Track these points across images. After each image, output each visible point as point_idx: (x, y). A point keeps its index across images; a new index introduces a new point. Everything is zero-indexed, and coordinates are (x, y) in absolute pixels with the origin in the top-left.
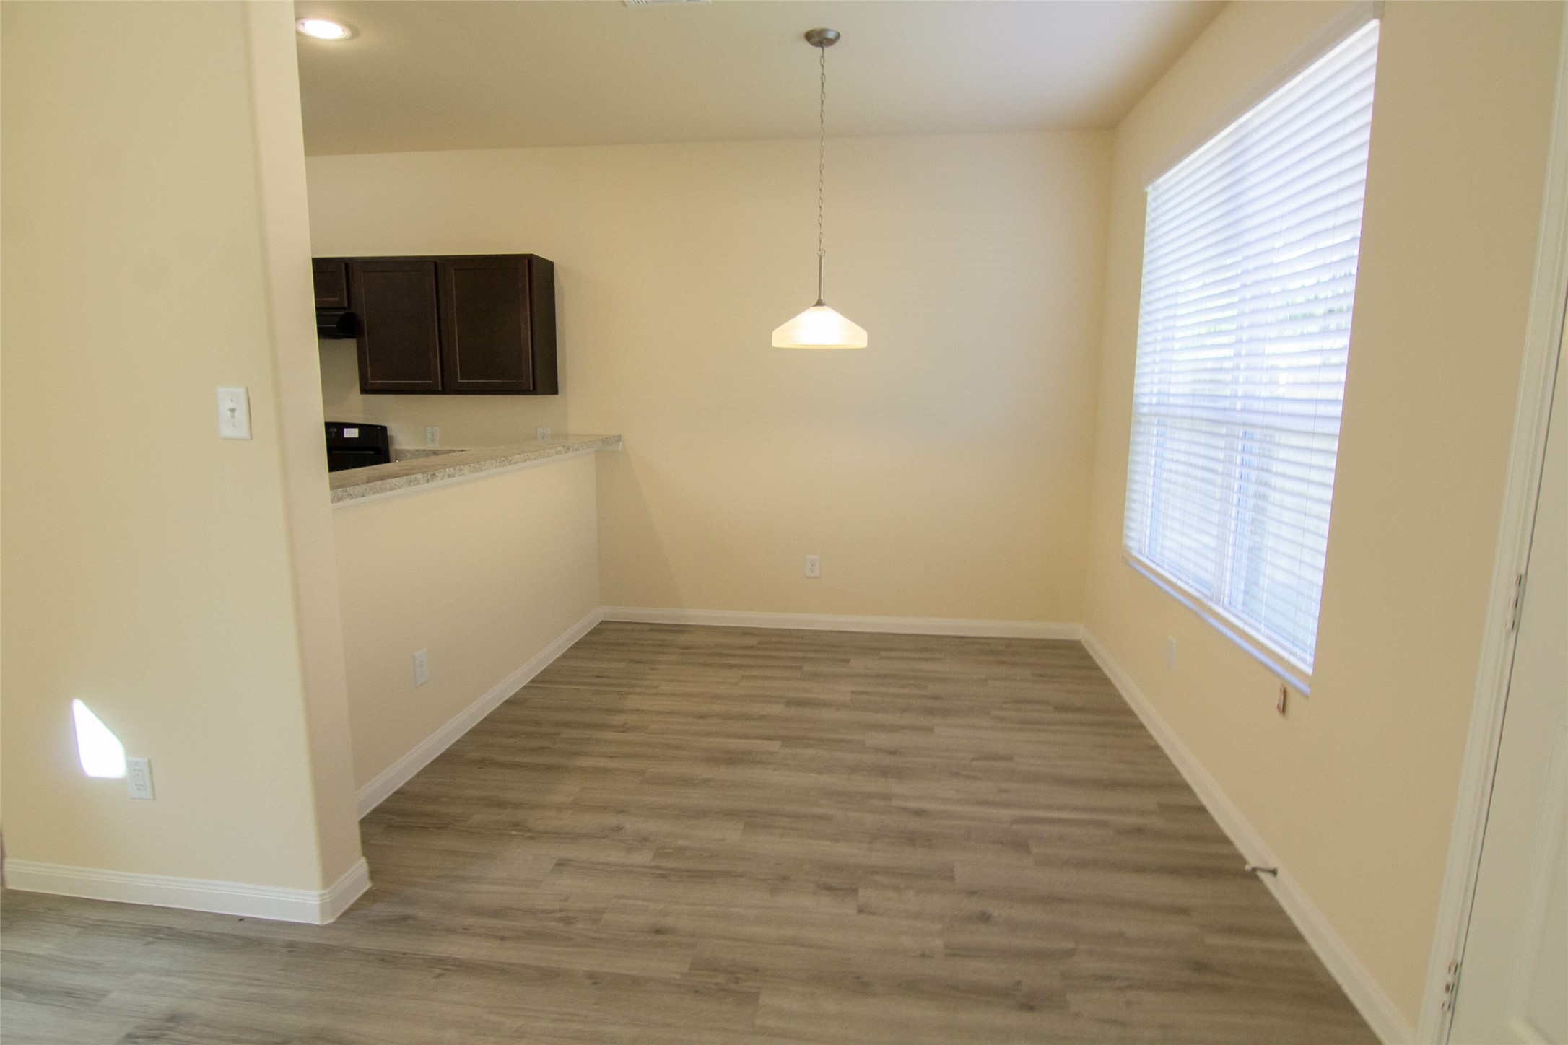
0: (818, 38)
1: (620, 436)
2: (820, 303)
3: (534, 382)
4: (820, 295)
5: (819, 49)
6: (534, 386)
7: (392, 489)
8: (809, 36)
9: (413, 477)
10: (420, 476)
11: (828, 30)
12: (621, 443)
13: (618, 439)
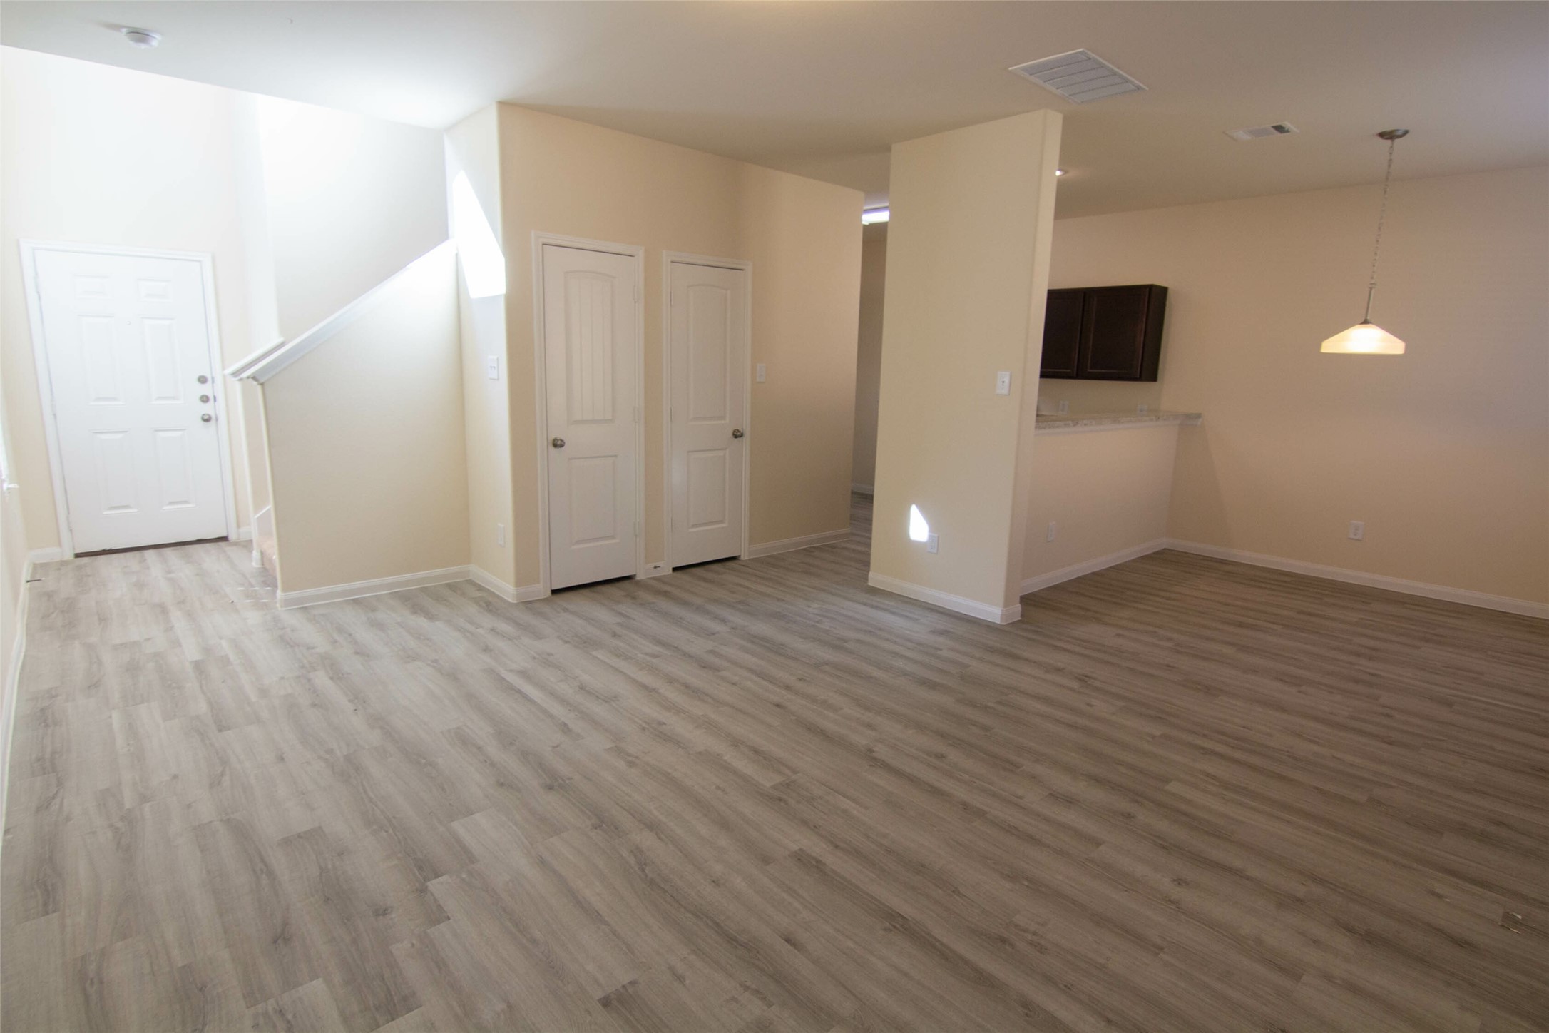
0: (1388, 135)
1: (1200, 414)
2: (1366, 322)
3: (1141, 373)
4: (1366, 316)
5: (1389, 142)
6: (1140, 376)
7: (1058, 427)
8: (1382, 135)
9: (1067, 422)
10: (1070, 422)
11: (1397, 130)
12: (1201, 420)
13: (1199, 416)
